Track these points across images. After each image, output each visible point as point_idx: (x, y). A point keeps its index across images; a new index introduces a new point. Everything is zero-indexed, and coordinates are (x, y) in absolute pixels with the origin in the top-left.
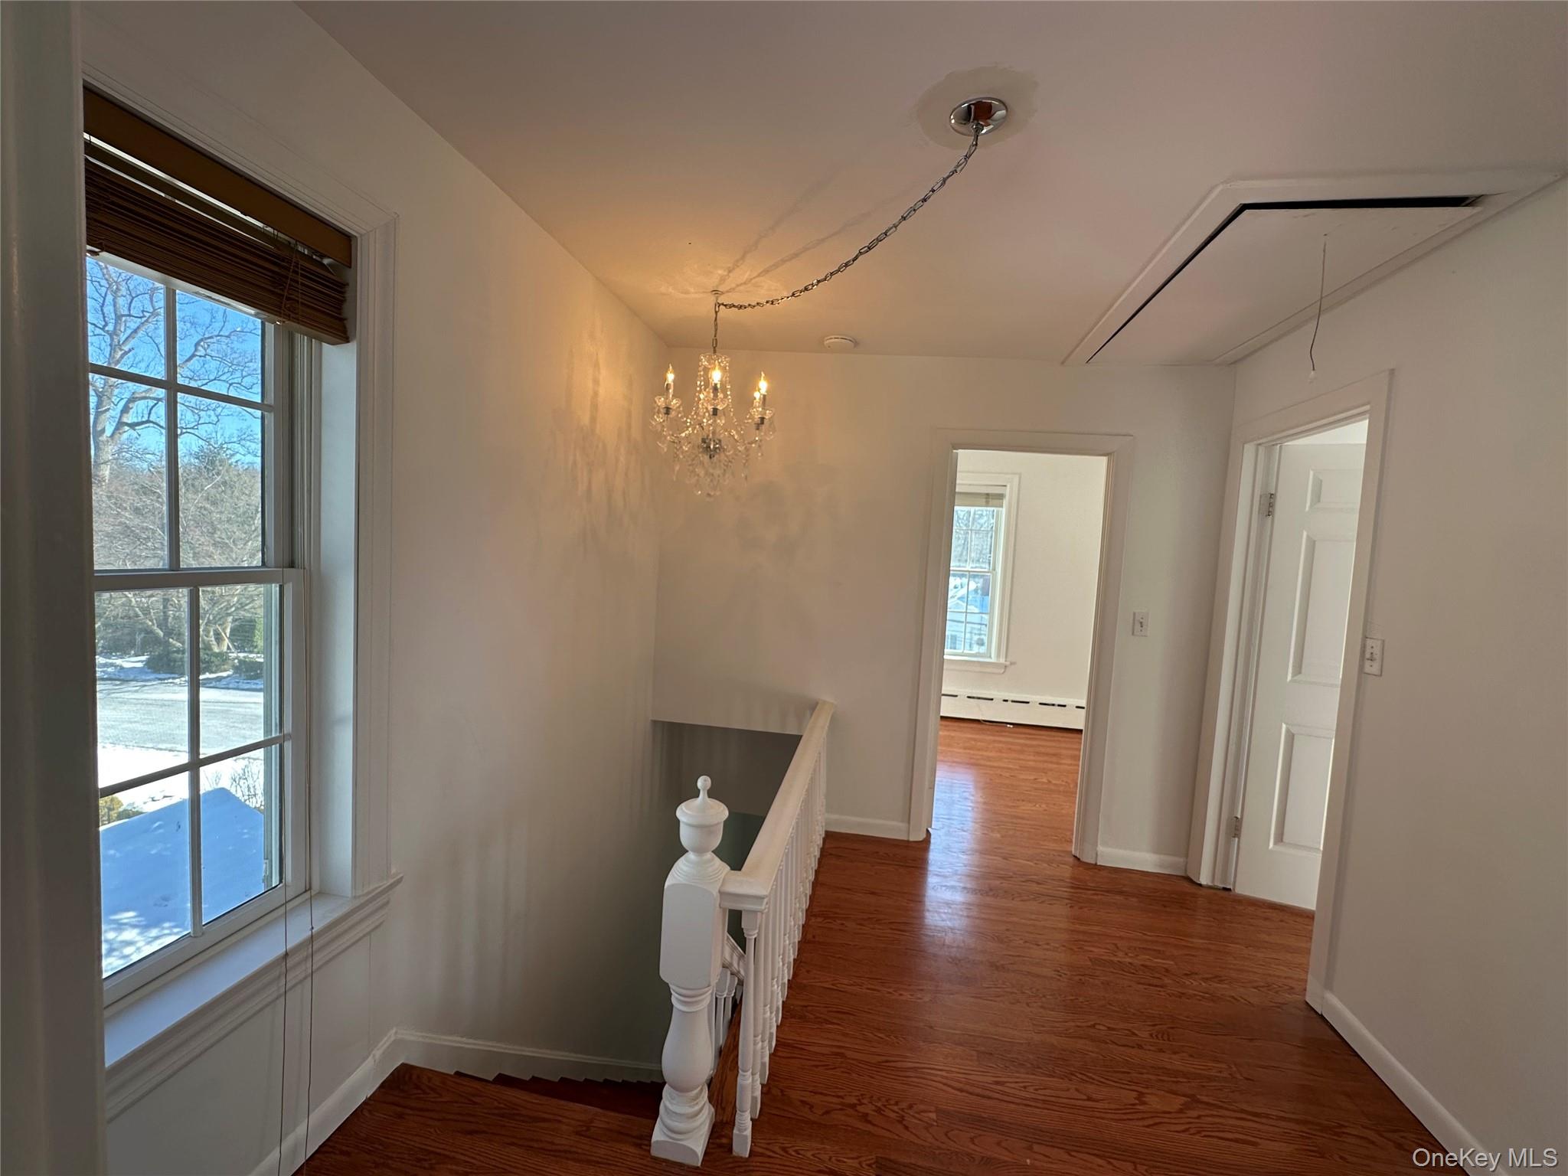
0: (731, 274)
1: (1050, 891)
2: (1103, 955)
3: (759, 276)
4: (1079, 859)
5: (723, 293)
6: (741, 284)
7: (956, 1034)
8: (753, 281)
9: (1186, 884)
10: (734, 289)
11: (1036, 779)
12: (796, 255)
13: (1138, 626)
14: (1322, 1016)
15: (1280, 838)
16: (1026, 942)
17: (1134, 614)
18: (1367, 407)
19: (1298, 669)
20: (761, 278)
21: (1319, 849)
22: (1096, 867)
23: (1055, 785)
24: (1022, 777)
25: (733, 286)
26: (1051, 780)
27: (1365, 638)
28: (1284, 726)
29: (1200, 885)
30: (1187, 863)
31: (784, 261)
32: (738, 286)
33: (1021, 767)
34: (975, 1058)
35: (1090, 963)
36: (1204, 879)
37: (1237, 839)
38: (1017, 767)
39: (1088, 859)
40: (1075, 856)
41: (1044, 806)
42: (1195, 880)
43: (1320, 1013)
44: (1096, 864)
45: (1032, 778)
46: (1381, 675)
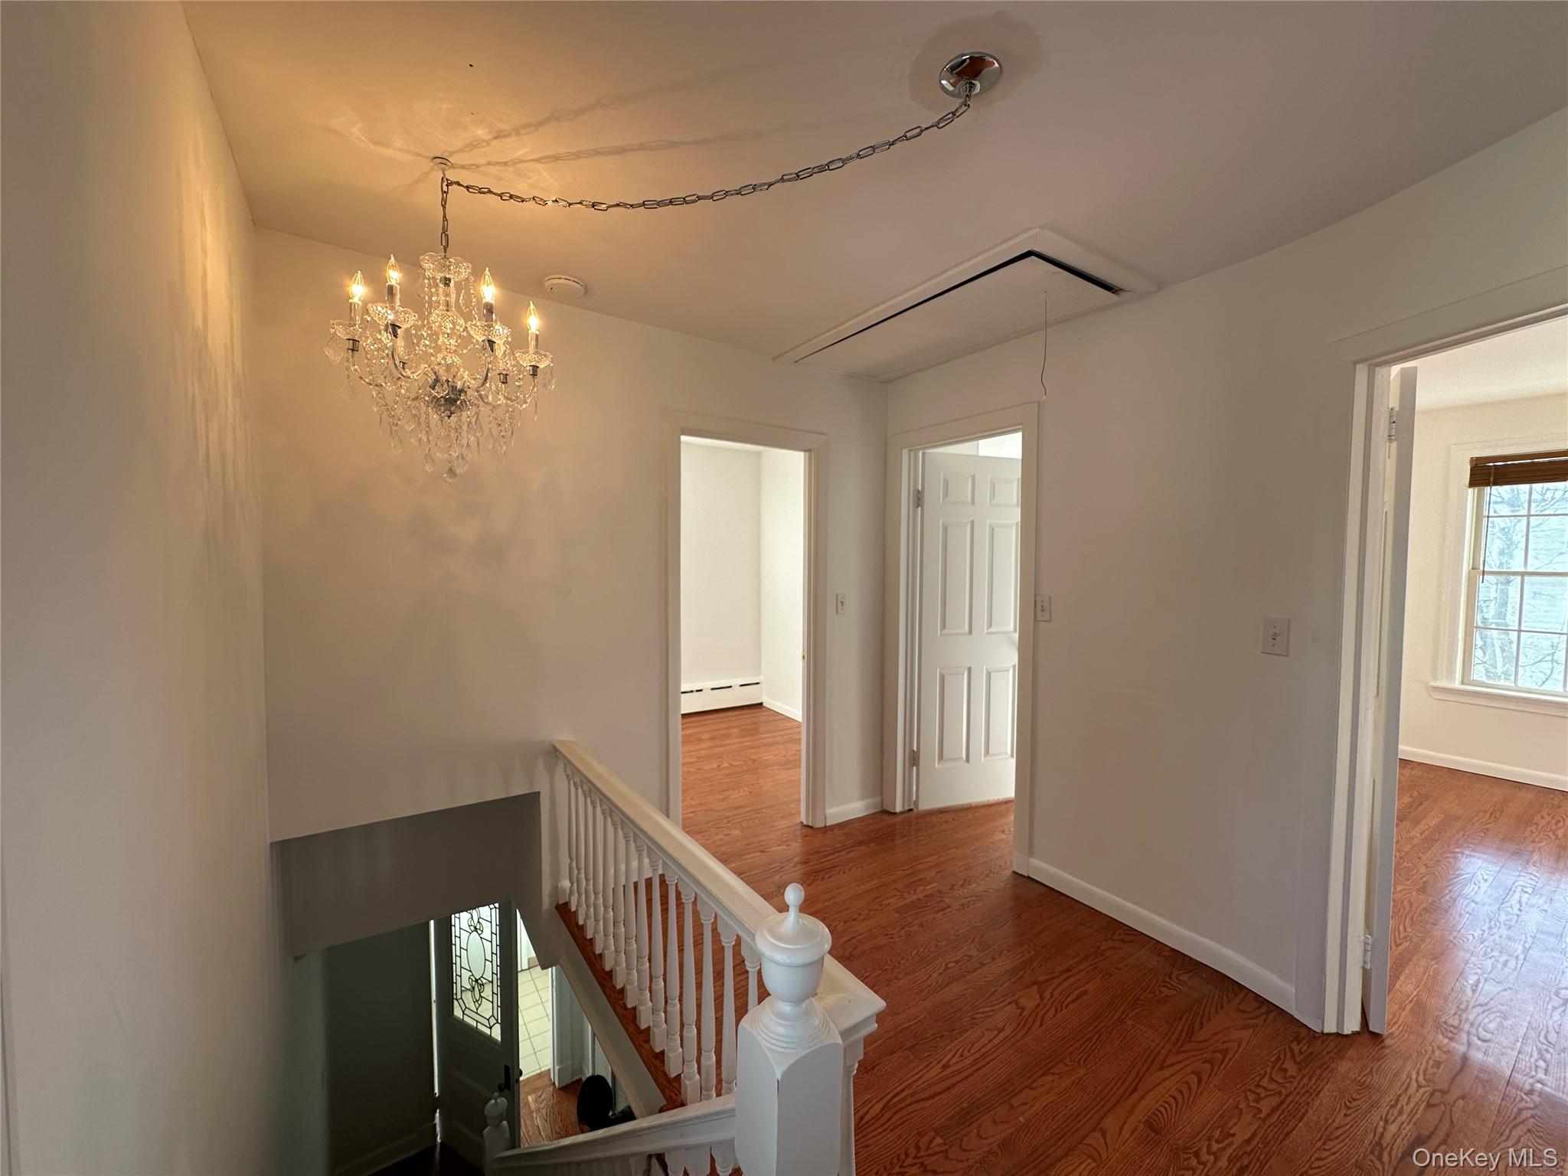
0: (494, 143)
1: (817, 867)
2: (898, 903)
3: (538, 160)
4: (812, 827)
5: (453, 166)
6: (497, 164)
7: (881, 1045)
8: (520, 166)
9: (885, 817)
10: (478, 167)
11: (719, 766)
12: (621, 151)
13: (840, 604)
14: (1029, 877)
15: (941, 757)
16: (845, 922)
17: (837, 595)
18: (1020, 427)
19: (944, 626)
20: (538, 166)
21: (962, 758)
22: (826, 829)
23: (736, 766)
24: (707, 767)
25: (482, 161)
26: (731, 763)
27: (1036, 595)
28: (938, 670)
29: (895, 813)
30: (882, 800)
31: (597, 153)
32: (489, 163)
33: (698, 758)
34: (912, 1057)
35: (898, 915)
36: (898, 809)
37: (915, 768)
38: (695, 759)
39: (819, 824)
40: (808, 826)
41: (746, 789)
42: (891, 810)
43: (1026, 875)
44: (825, 826)
45: (715, 766)
46: (1050, 621)
